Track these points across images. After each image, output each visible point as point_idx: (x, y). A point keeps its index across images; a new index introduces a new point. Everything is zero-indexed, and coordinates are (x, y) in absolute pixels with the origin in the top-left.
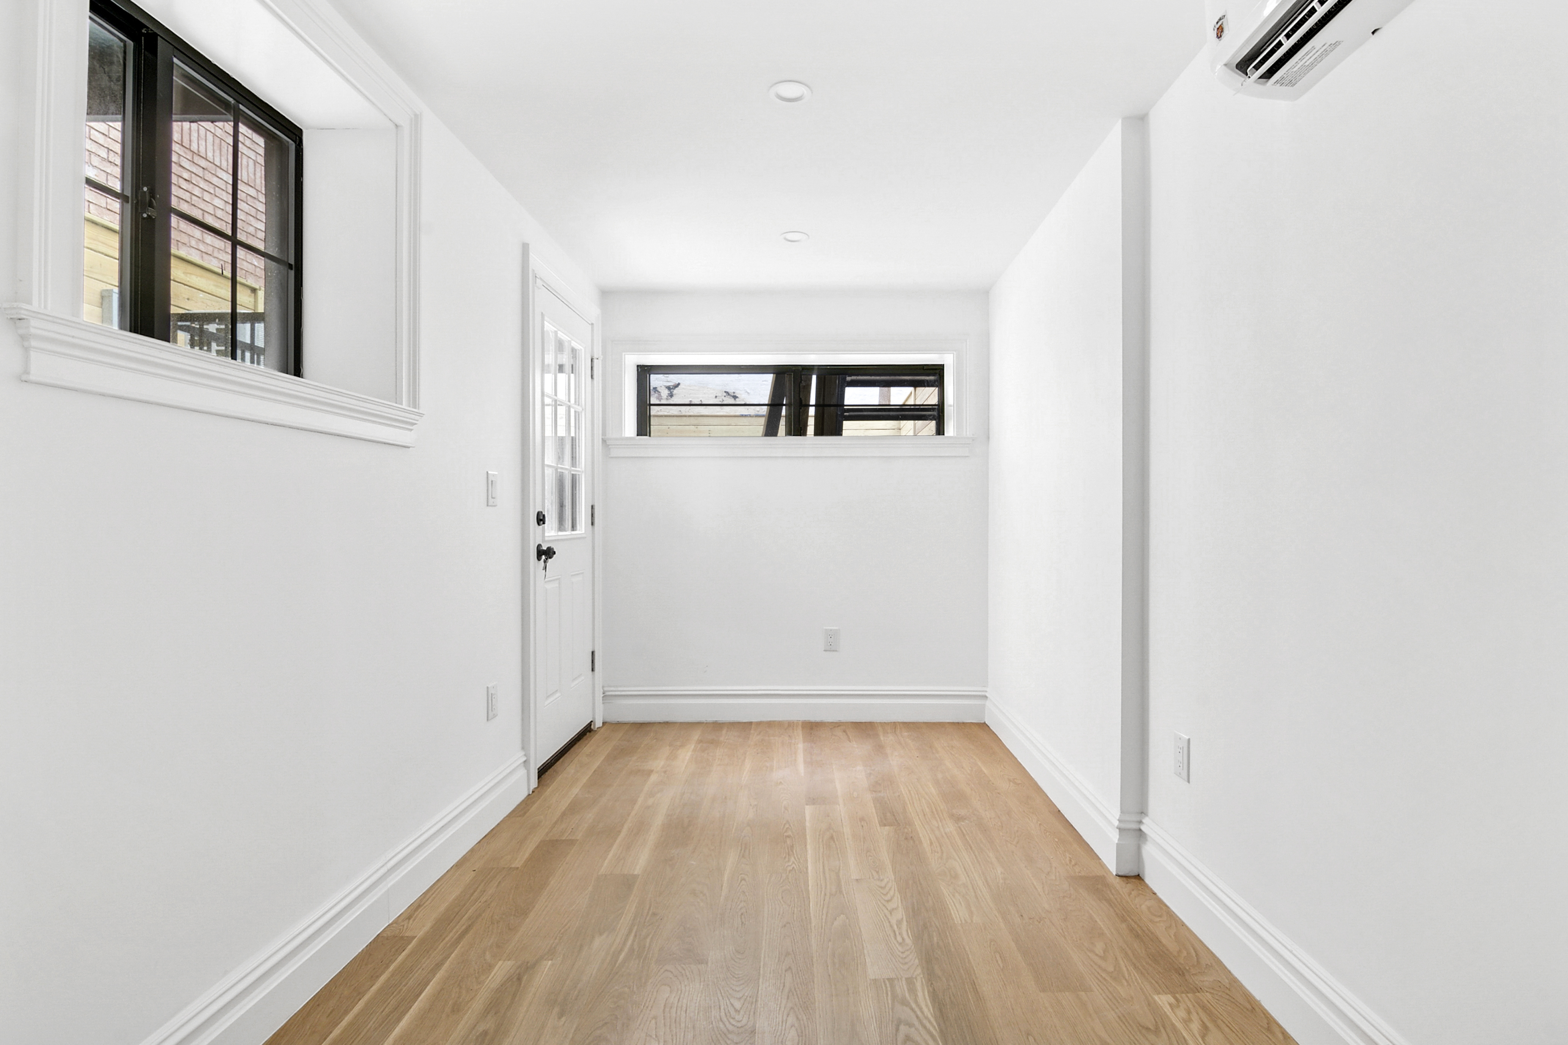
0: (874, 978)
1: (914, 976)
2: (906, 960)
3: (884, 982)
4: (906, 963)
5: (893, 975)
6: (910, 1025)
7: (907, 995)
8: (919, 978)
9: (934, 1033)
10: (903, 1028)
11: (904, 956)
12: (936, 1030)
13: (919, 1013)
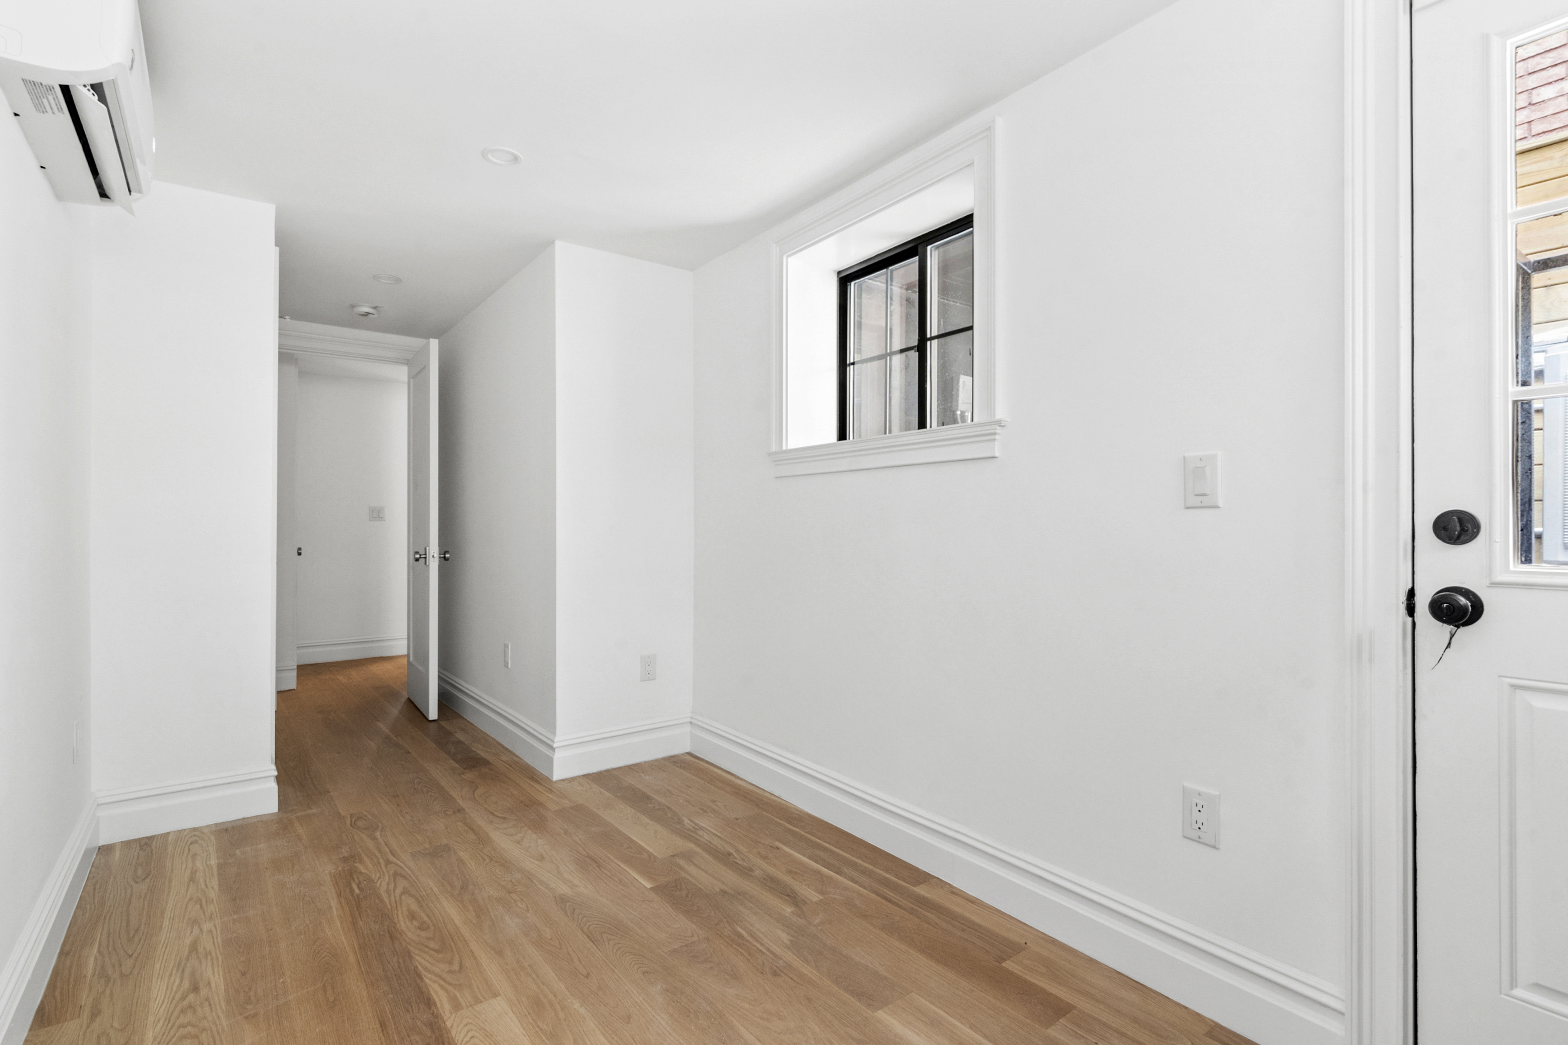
0: (497, 998)
1: (454, 1015)
2: (466, 1029)
3: (485, 998)
4: (466, 1025)
5: (478, 1007)
6: (450, 972)
7: (458, 995)
8: (447, 1013)
9: (426, 974)
10: (456, 967)
11: (470, 1033)
12: (425, 976)
13: (442, 983)
